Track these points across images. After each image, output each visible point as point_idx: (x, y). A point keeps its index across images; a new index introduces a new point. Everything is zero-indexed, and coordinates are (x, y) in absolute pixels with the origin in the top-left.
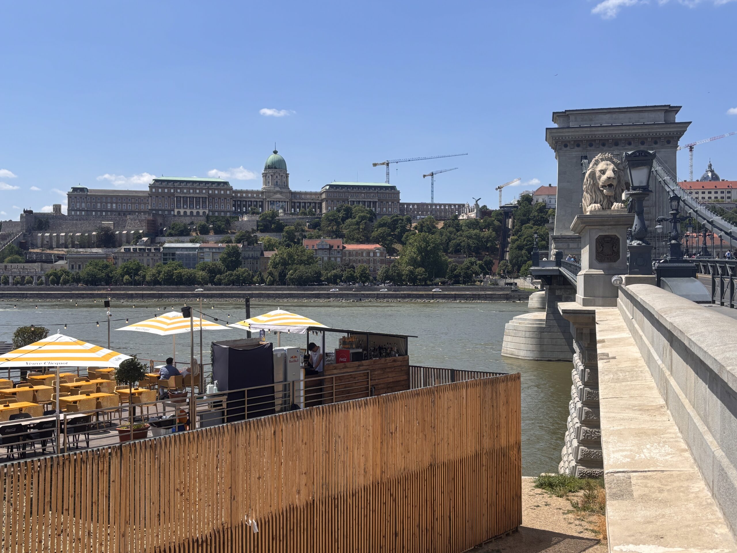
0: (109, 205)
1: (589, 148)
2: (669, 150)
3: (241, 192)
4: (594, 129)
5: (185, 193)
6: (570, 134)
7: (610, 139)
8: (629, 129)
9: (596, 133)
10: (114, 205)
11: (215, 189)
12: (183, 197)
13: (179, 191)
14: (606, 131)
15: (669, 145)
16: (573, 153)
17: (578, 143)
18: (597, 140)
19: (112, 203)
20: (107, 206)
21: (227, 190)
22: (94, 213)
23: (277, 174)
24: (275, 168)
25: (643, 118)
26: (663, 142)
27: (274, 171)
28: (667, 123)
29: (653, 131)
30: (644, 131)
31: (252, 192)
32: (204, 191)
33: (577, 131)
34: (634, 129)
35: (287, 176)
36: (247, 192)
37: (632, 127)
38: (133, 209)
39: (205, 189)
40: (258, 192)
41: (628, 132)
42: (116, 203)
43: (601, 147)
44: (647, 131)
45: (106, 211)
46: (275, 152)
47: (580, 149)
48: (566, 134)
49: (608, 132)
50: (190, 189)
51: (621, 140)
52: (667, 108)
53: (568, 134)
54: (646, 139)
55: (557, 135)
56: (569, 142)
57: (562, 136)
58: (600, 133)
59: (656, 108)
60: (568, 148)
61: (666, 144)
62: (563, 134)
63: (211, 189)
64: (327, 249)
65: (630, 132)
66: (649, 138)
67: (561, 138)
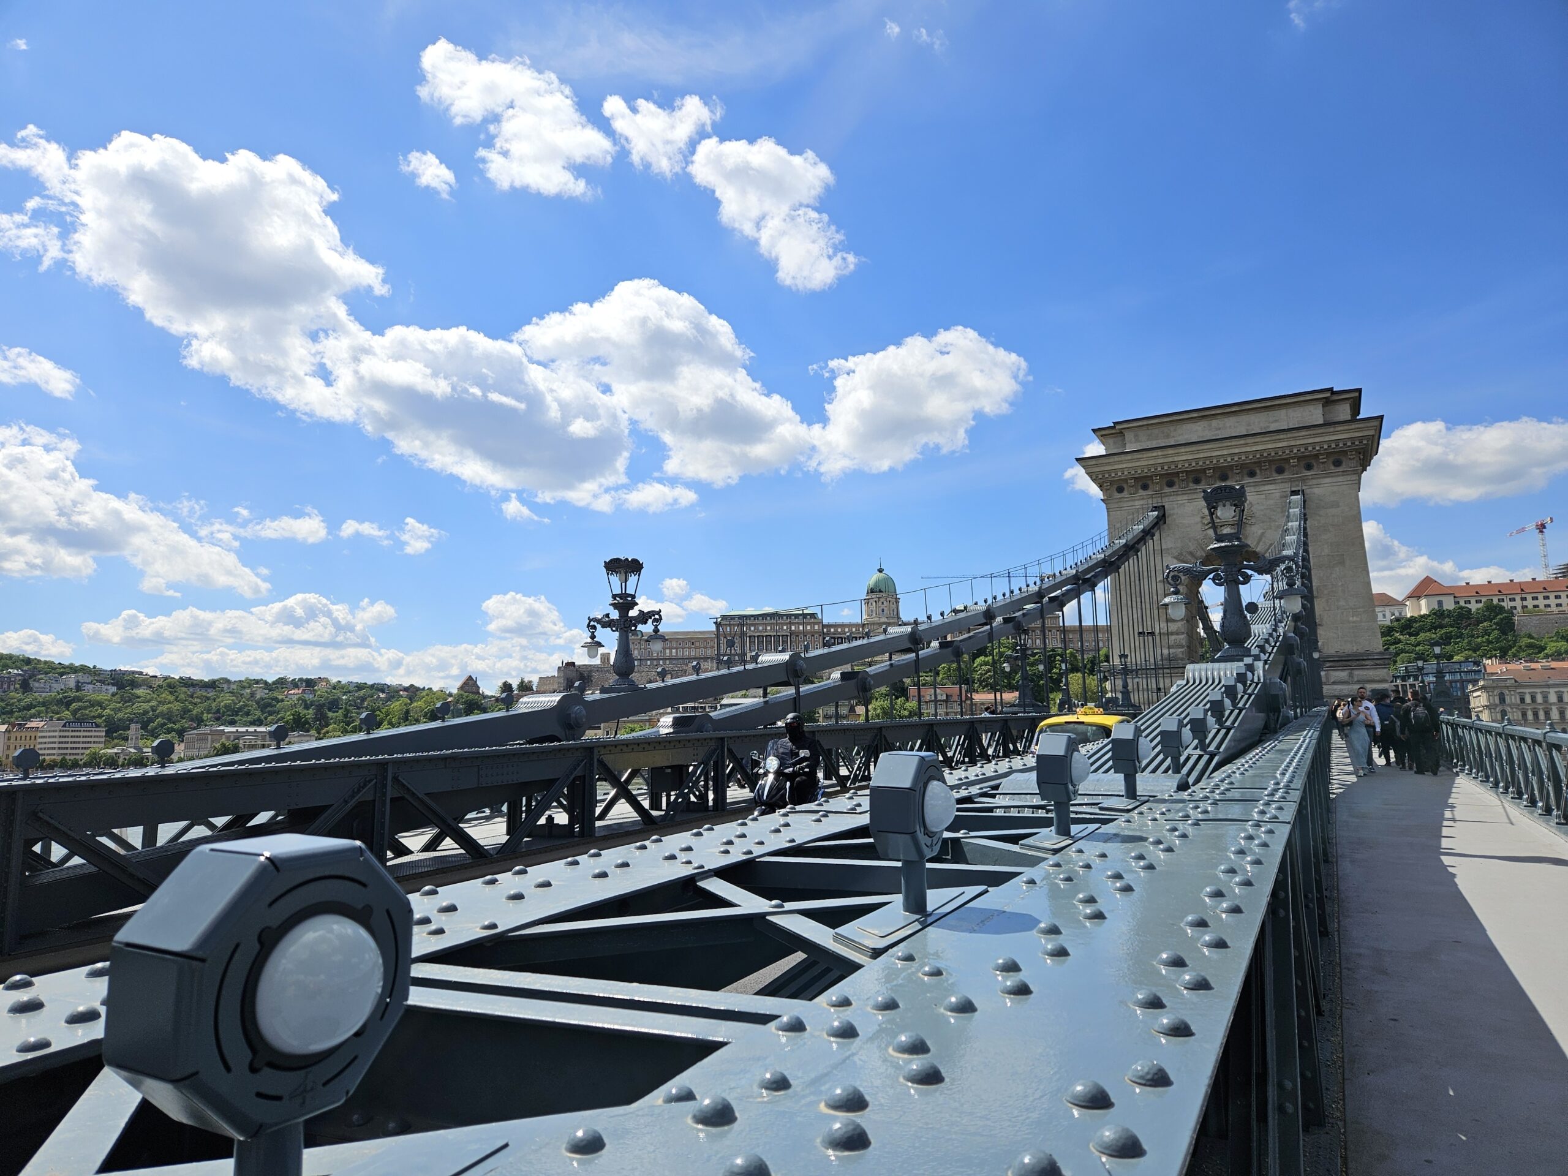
0: (668, 651)
1: (1167, 490)
2: (1340, 479)
3: (835, 626)
4: (1171, 451)
5: (760, 632)
6: (1124, 466)
7: (1209, 469)
8: (1246, 445)
9: (1176, 459)
10: (674, 651)
11: (799, 624)
12: (758, 636)
13: (752, 628)
14: (1198, 452)
15: (1341, 469)
16: (1137, 503)
17: (1143, 482)
18: (1182, 472)
19: (671, 649)
20: (665, 653)
21: (815, 623)
22: (649, 662)
23: (882, 600)
24: (880, 591)
25: (1276, 421)
26: (1323, 463)
27: (880, 595)
28: (1326, 424)
29: (1298, 443)
30: (1280, 445)
31: (850, 626)
32: (785, 628)
33: (1138, 459)
34: (1255, 443)
35: (897, 601)
36: (843, 626)
37: (1250, 440)
38: (697, 655)
39: (786, 624)
40: (856, 625)
41: (1244, 450)
42: (676, 648)
43: (1192, 486)
44: (1285, 444)
45: (664, 659)
46: (881, 571)
47: (1149, 492)
48: (1116, 467)
49: (1202, 455)
50: (766, 625)
51: (1231, 467)
52: (1328, 395)
53: (1123, 466)
54: (1287, 460)
55: (1097, 469)
56: (1126, 481)
57: (1109, 472)
58: (1184, 458)
59: (1302, 398)
60: (1125, 494)
61: (1333, 468)
62: (1110, 468)
63: (794, 624)
64: (943, 701)
65: (1248, 449)
66: (1292, 458)
67: (1107, 476)
